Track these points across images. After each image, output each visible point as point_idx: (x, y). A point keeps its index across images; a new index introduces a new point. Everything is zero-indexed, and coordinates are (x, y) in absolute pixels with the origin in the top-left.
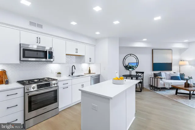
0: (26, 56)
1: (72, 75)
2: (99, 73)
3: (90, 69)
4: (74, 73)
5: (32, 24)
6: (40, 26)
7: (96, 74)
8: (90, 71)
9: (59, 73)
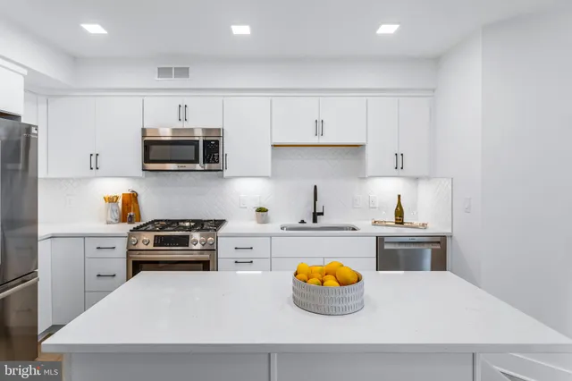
0: (151, 158)
1: (315, 220)
2: (444, 230)
3: (399, 204)
4: (322, 214)
5: (164, 72)
6: (183, 72)
7: (430, 231)
8: (399, 213)
9: (261, 210)
